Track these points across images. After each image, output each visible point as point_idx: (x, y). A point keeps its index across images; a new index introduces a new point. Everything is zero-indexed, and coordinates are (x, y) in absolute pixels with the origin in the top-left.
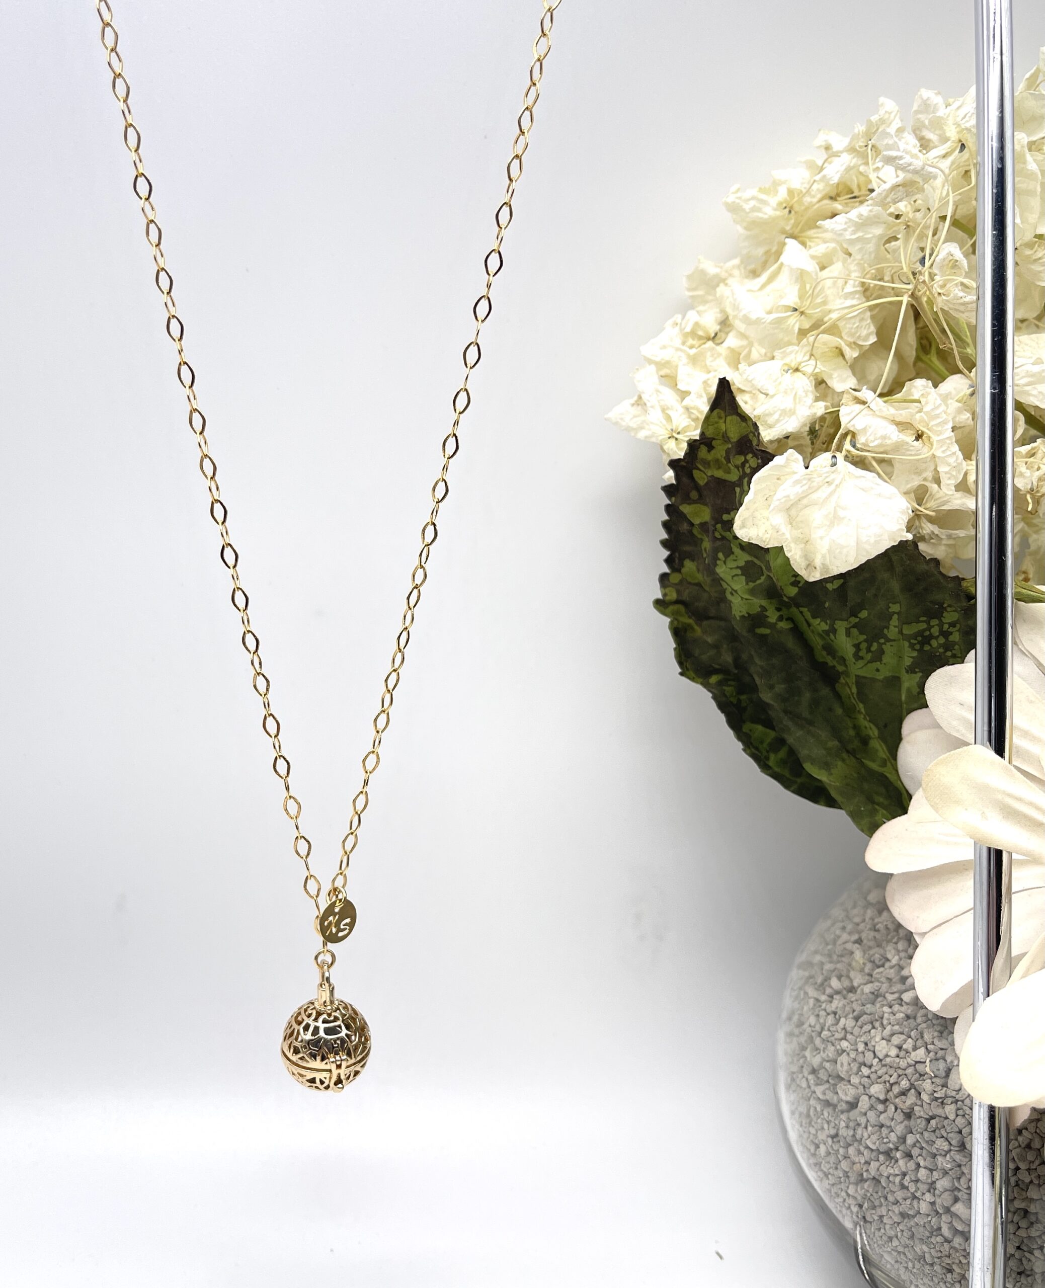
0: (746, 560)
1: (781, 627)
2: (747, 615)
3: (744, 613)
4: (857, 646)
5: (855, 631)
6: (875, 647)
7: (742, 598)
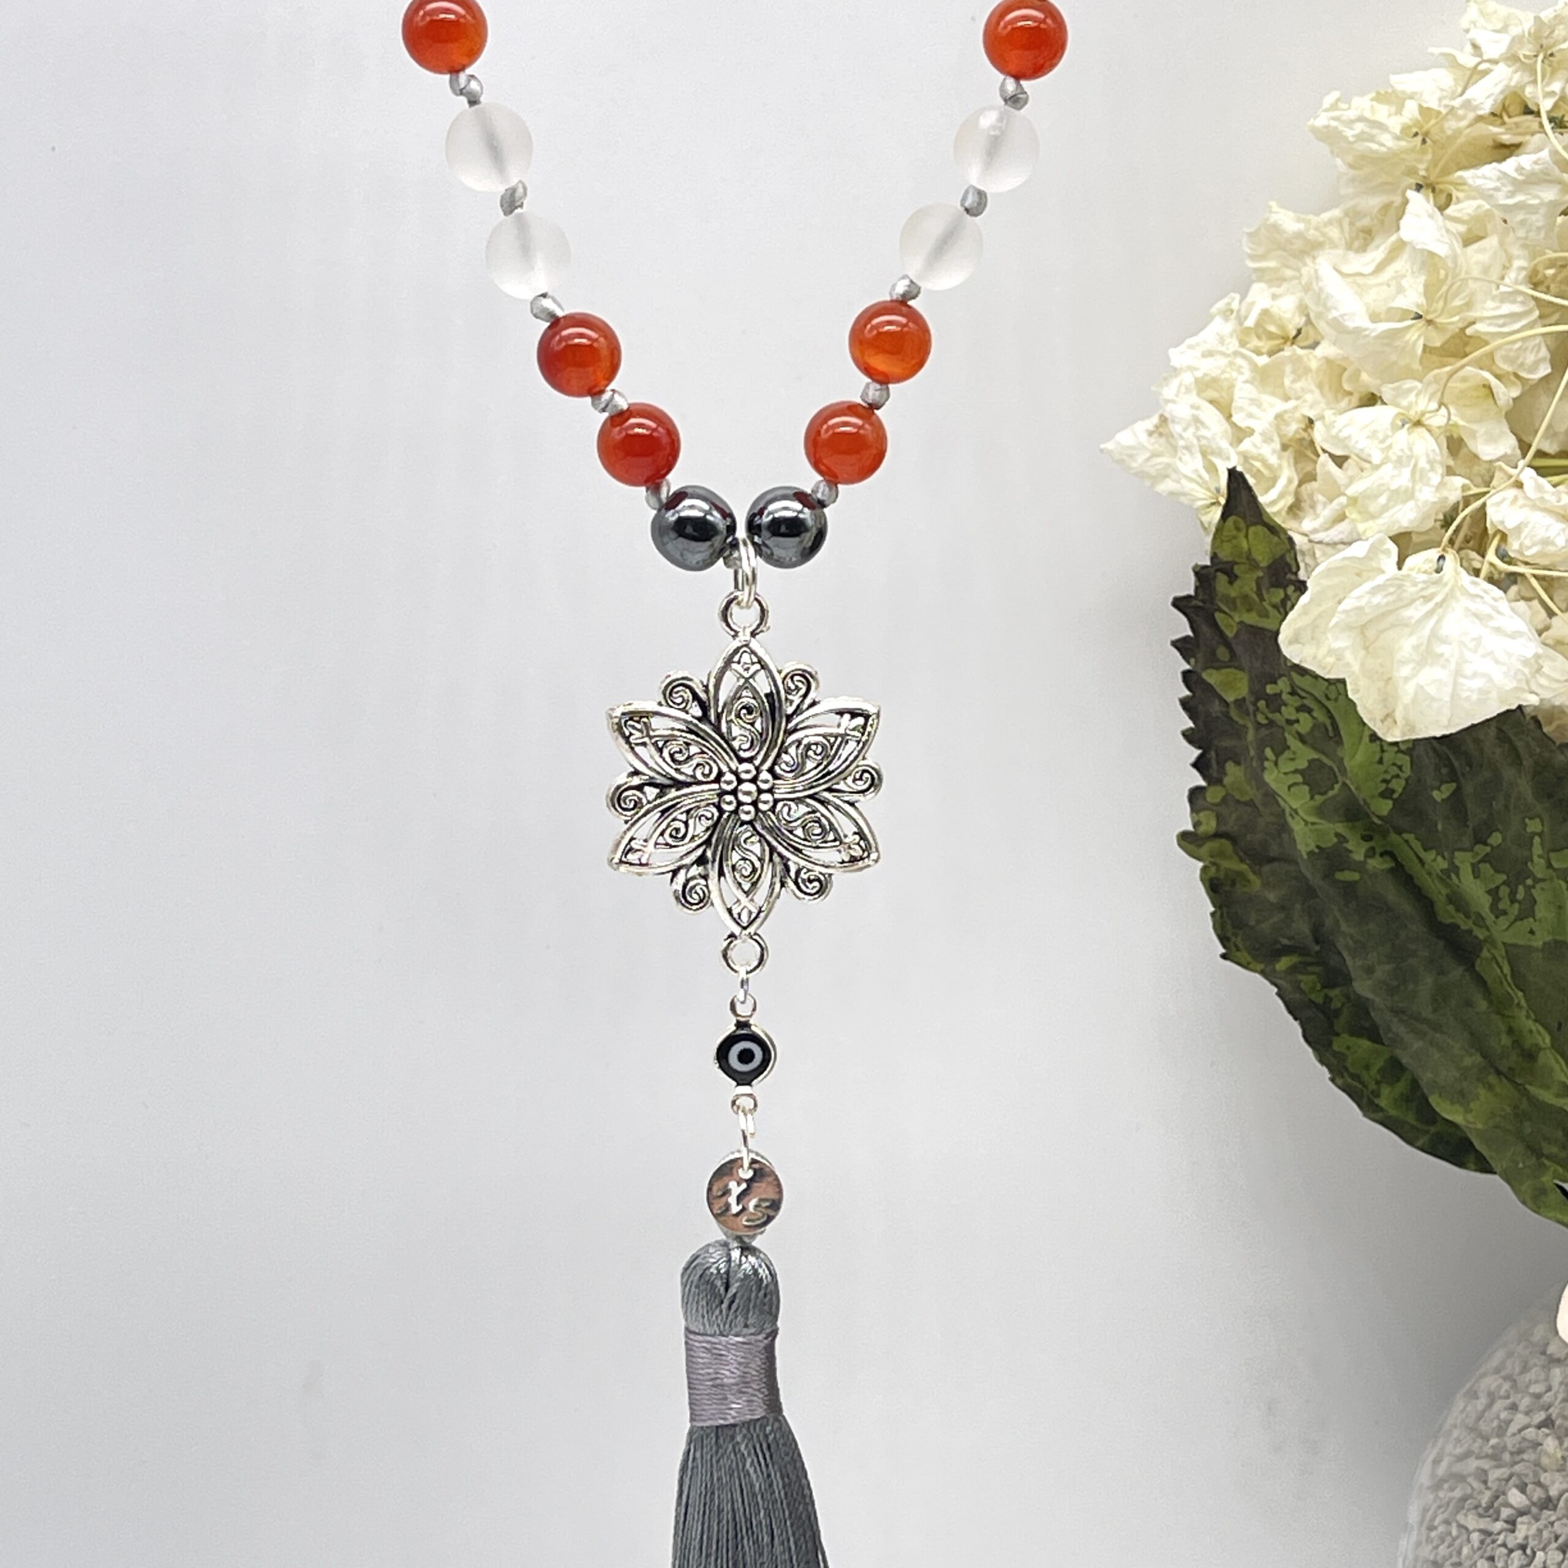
0: (1310, 758)
1: (1374, 867)
2: (1317, 851)
3: (1312, 847)
4: (1494, 893)
5: (1486, 868)
6: (1521, 894)
7: (1306, 823)
